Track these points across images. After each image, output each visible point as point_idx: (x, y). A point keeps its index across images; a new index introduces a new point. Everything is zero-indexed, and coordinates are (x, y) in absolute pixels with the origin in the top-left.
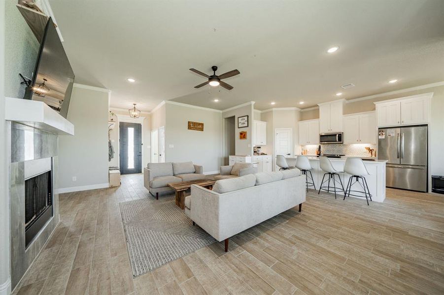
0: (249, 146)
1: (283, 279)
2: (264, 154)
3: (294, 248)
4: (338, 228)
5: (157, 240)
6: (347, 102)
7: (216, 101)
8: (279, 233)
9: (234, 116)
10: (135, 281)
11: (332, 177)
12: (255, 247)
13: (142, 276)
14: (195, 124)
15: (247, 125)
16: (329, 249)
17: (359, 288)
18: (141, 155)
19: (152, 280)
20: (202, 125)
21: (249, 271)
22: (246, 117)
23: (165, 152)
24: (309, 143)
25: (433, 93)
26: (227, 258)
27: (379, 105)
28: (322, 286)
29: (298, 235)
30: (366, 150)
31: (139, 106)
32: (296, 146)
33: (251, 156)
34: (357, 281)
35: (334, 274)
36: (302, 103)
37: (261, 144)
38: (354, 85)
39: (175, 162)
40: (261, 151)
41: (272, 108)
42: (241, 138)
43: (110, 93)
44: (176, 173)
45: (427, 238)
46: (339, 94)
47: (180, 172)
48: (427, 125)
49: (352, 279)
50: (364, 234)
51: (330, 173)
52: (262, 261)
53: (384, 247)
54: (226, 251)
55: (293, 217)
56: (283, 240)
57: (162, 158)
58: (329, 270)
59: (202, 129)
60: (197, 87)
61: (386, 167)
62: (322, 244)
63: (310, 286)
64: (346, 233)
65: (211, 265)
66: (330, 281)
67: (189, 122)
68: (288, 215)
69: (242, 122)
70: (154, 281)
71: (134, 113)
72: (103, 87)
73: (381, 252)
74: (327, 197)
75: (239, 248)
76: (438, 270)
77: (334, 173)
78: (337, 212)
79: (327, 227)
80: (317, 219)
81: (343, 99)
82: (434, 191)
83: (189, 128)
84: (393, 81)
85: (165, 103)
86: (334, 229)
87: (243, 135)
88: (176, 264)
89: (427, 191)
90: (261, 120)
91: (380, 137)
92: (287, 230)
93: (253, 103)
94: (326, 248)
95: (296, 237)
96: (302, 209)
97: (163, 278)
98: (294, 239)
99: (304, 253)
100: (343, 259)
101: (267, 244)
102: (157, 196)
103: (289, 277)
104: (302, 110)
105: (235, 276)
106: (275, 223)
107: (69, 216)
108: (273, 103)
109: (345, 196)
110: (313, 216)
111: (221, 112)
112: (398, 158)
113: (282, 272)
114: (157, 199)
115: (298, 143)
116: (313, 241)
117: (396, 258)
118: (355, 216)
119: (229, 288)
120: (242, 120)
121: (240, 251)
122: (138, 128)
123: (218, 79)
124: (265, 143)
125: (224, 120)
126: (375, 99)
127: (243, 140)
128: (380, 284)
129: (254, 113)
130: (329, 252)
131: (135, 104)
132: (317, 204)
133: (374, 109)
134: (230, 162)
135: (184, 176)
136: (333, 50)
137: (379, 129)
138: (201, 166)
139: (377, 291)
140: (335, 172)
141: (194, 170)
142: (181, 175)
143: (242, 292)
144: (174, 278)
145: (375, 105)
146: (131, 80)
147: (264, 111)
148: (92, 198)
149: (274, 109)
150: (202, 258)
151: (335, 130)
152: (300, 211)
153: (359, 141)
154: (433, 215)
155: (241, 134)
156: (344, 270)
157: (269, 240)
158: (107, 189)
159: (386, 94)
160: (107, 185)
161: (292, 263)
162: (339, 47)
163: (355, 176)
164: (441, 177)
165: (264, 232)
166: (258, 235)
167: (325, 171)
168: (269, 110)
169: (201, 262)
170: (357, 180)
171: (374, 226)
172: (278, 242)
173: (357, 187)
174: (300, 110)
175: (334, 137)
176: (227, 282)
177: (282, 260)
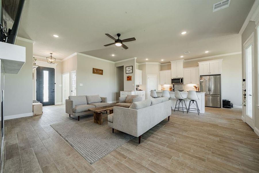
0: (133, 85)
1: (174, 151)
2: (141, 90)
3: (173, 137)
4: (189, 126)
5: (94, 143)
6: (185, 61)
7: (113, 55)
8: (163, 131)
9: (123, 66)
10: (93, 166)
11: (181, 102)
12: (154, 139)
13: (96, 163)
14: (97, 70)
15: (132, 72)
16: (189, 136)
17: (207, 149)
18: (54, 92)
19: (104, 163)
20: (102, 71)
21: (156, 151)
22: (132, 67)
23: (77, 89)
24: (165, 83)
25: (222, 59)
26: (142, 146)
27: (200, 64)
28: (192, 151)
29: (173, 131)
30: (194, 87)
31: (54, 55)
32: (158, 85)
33: (134, 91)
34: (205, 147)
35: (194, 145)
36: (162, 60)
37: (139, 84)
38: (190, 52)
39: (87, 95)
40: (139, 88)
41: (146, 62)
42: (128, 80)
43: (34, 43)
44: (89, 103)
45: (226, 127)
46: (182, 57)
47: (92, 102)
48: (220, 75)
49: (203, 146)
50: (201, 128)
51: (180, 100)
52: (160, 145)
53: (211, 132)
54: (139, 143)
55: (166, 123)
56: (166, 134)
57: (74, 93)
58: (192, 144)
59: (102, 74)
60: (106, 46)
61: (205, 96)
62: (185, 134)
63: (187, 152)
64: (193, 128)
65: (134, 151)
66: (194, 148)
67: (93, 69)
68: (164, 123)
69: (129, 70)
70: (105, 164)
71: (50, 60)
72: (29, 39)
73: (210, 134)
74: (179, 113)
75: (145, 141)
76: (233, 138)
77: (182, 100)
78: (186, 119)
79: (184, 126)
80: (178, 123)
81: (183, 60)
82: (223, 107)
83: (94, 72)
84: (207, 52)
85: (76, 54)
86: (188, 127)
87: (129, 78)
88: (114, 153)
89: (221, 108)
90: (139, 69)
91: (201, 80)
92: (166, 130)
93: (136, 58)
94: (187, 135)
95: (172, 132)
96: (170, 119)
97: (110, 161)
98: (171, 134)
99: (178, 139)
100: (196, 139)
101: (159, 137)
102: (79, 118)
103: (176, 150)
104: (162, 65)
105: (150, 154)
106: (159, 127)
107: (11, 137)
108: (147, 59)
109: (188, 111)
110: (176, 122)
111: (114, 63)
112: (209, 91)
113: (172, 148)
114: (79, 120)
115: (160, 84)
116: (180, 133)
117: (217, 136)
118: (195, 120)
119: (150, 159)
120: (128, 69)
121: (147, 142)
122: (52, 71)
123: (121, 41)
124: (141, 84)
125: (116, 68)
126: (199, 60)
127: (129, 82)
128: (214, 147)
129: (136, 65)
130: (189, 137)
131: (51, 54)
132: (176, 116)
133: (198, 66)
134: (121, 95)
135: (96, 104)
136: (184, 33)
137: (200, 76)
138: (106, 98)
139: (214, 149)
140: (182, 98)
141: (101, 101)
142: (94, 104)
143: (157, 160)
144: (117, 160)
145: (198, 64)
146: (56, 36)
147: (140, 64)
148: (24, 124)
149: (146, 63)
150: (128, 148)
151: (179, 76)
152: (169, 120)
153: (191, 83)
154: (225, 117)
155: (128, 77)
156: (198, 143)
157: (159, 135)
158: (32, 117)
159: (203, 58)
160: (31, 114)
161: (175, 144)
162: (187, 32)
163: (192, 100)
164: (226, 100)
165: (155, 132)
166: (153, 134)
167: (178, 98)
168: (144, 63)
169: (128, 150)
170: (193, 103)
171: (204, 124)
172: (164, 136)
173: (193, 106)
174: (160, 64)
175: (178, 80)
176: (147, 157)
177: (170, 143)
